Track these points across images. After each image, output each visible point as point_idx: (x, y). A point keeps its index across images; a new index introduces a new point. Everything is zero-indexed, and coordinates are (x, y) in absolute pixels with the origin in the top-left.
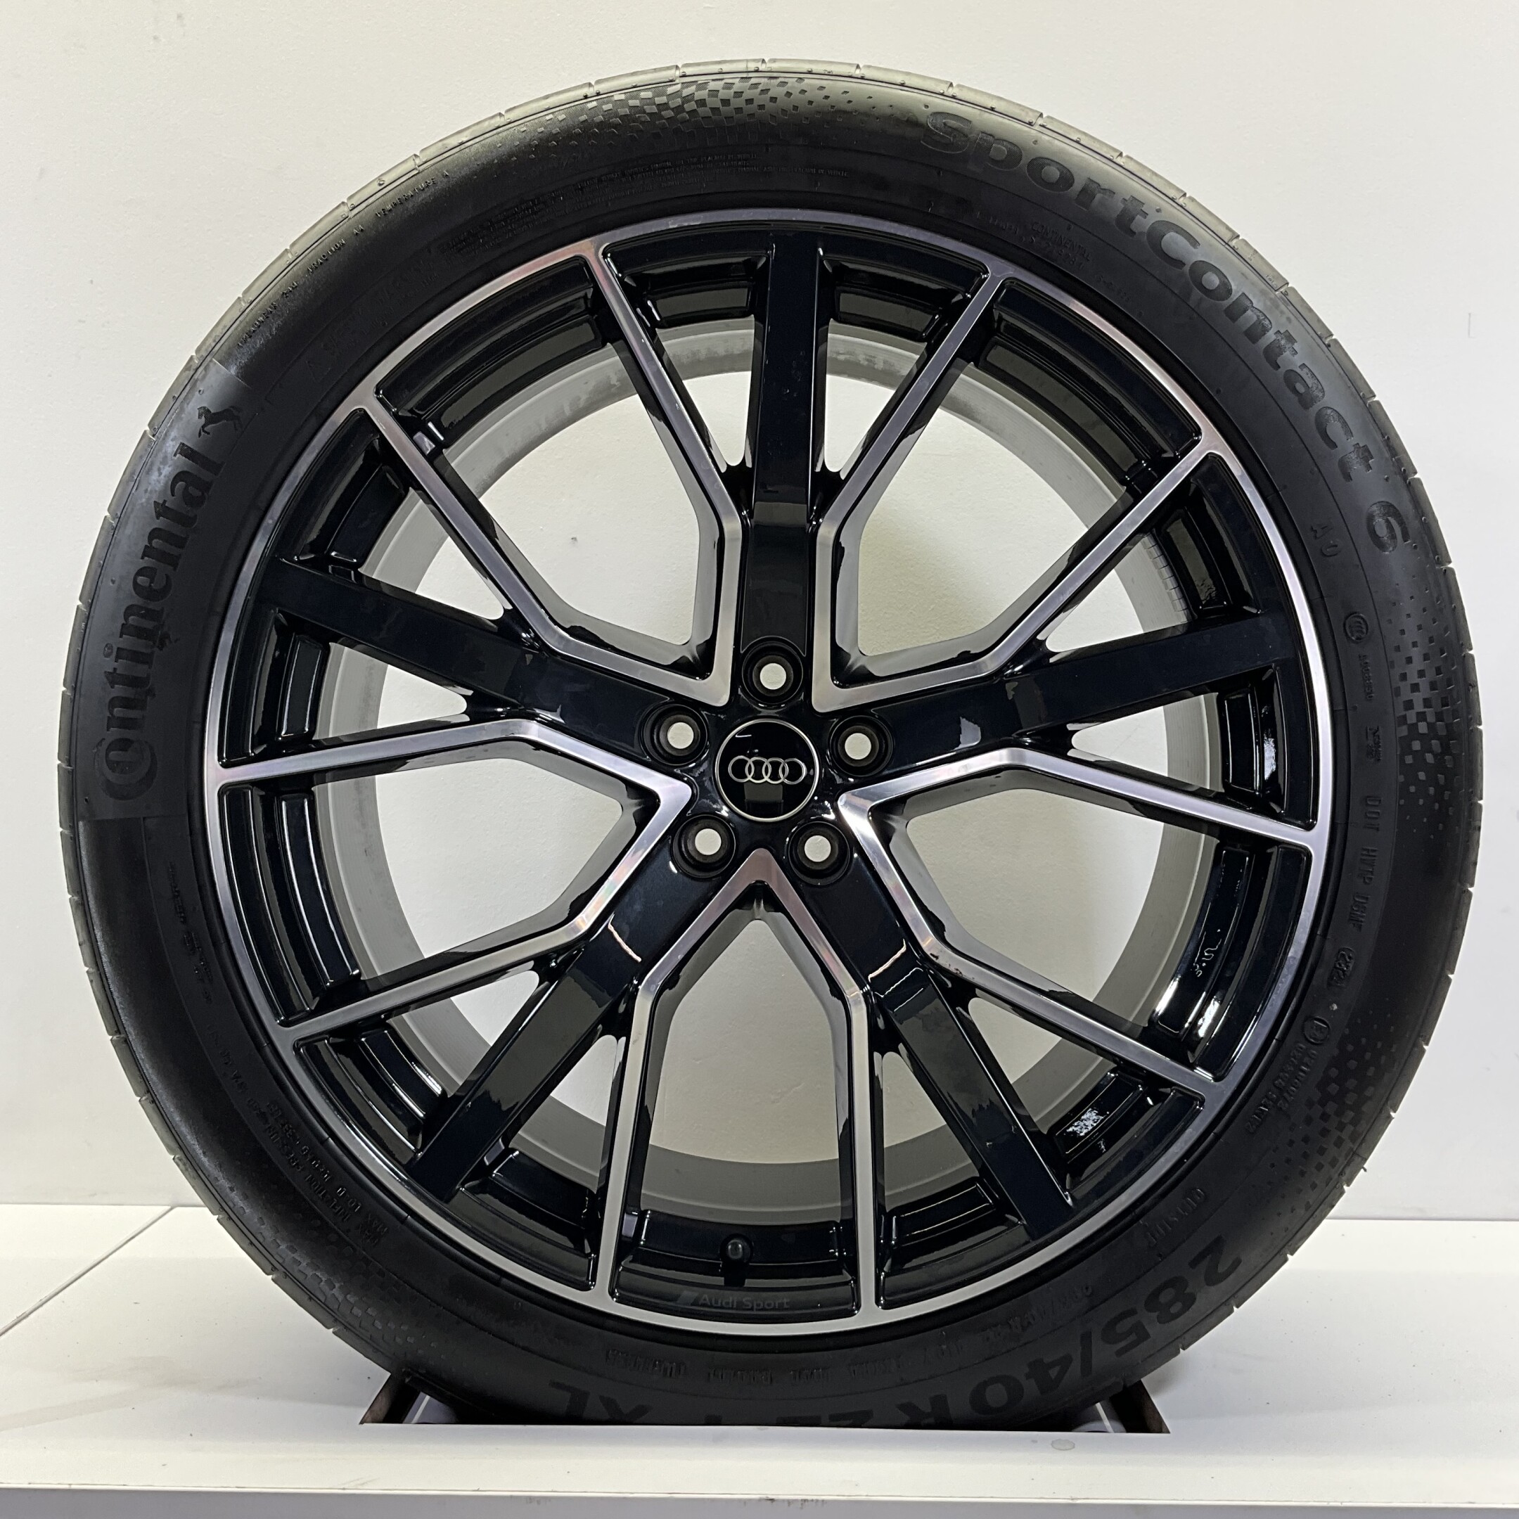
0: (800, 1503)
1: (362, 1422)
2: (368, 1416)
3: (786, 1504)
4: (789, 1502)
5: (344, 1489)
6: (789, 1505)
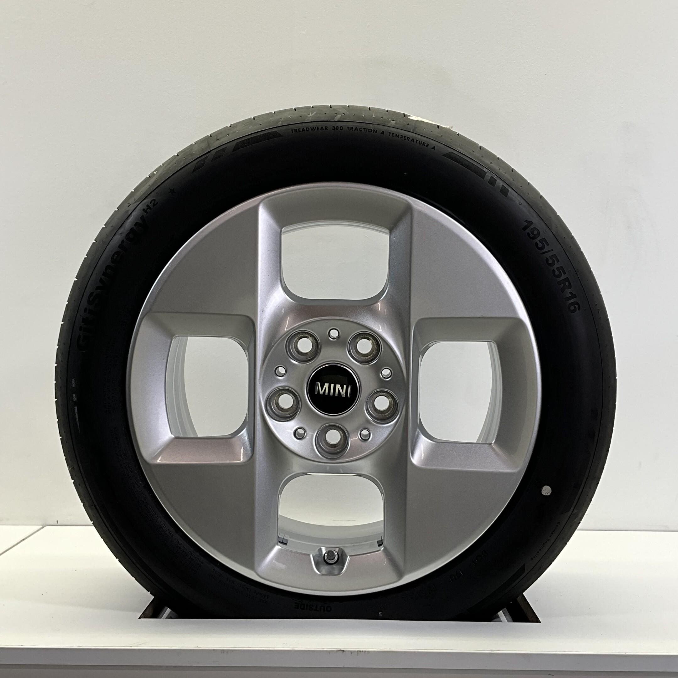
0: (356, 653)
1: (140, 618)
2: (142, 615)
3: (350, 653)
4: (352, 652)
5: (131, 647)
6: (351, 653)
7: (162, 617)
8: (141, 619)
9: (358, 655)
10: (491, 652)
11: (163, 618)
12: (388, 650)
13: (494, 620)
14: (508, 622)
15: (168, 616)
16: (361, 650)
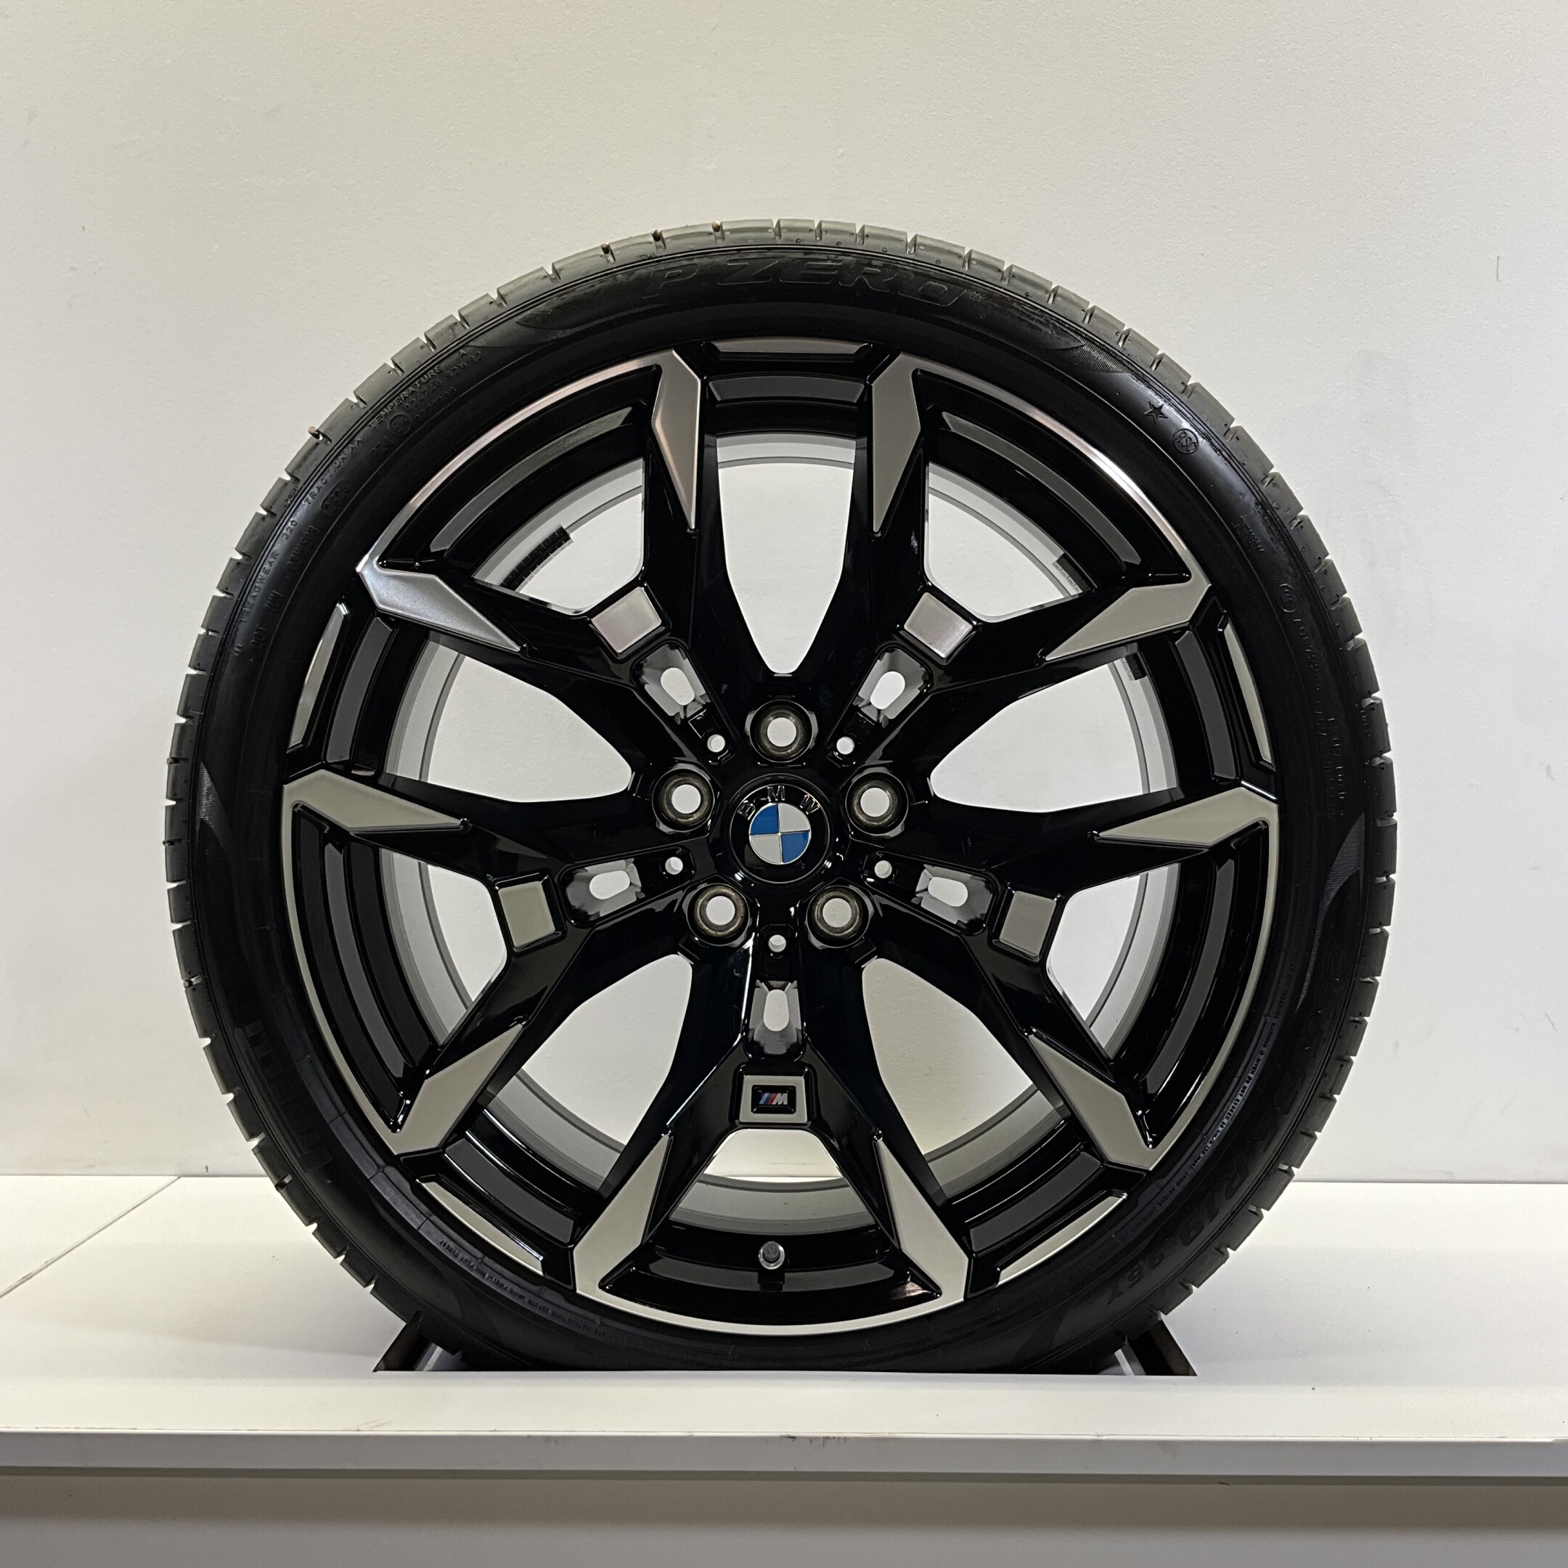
0: (822, 1440)
1: (375, 1370)
2: (382, 1363)
3: (808, 1442)
4: (811, 1440)
5: (358, 1431)
6: (811, 1443)
7: (424, 1367)
8: (378, 1372)
9: (824, 1446)
10: (1096, 1438)
11: (425, 1369)
12: (887, 1435)
13: (1107, 1371)
14: (1136, 1375)
15: (434, 1366)
16: (831, 1435)
